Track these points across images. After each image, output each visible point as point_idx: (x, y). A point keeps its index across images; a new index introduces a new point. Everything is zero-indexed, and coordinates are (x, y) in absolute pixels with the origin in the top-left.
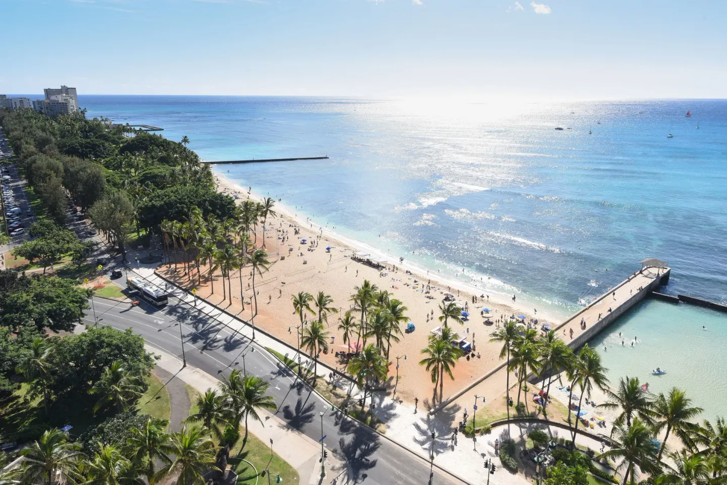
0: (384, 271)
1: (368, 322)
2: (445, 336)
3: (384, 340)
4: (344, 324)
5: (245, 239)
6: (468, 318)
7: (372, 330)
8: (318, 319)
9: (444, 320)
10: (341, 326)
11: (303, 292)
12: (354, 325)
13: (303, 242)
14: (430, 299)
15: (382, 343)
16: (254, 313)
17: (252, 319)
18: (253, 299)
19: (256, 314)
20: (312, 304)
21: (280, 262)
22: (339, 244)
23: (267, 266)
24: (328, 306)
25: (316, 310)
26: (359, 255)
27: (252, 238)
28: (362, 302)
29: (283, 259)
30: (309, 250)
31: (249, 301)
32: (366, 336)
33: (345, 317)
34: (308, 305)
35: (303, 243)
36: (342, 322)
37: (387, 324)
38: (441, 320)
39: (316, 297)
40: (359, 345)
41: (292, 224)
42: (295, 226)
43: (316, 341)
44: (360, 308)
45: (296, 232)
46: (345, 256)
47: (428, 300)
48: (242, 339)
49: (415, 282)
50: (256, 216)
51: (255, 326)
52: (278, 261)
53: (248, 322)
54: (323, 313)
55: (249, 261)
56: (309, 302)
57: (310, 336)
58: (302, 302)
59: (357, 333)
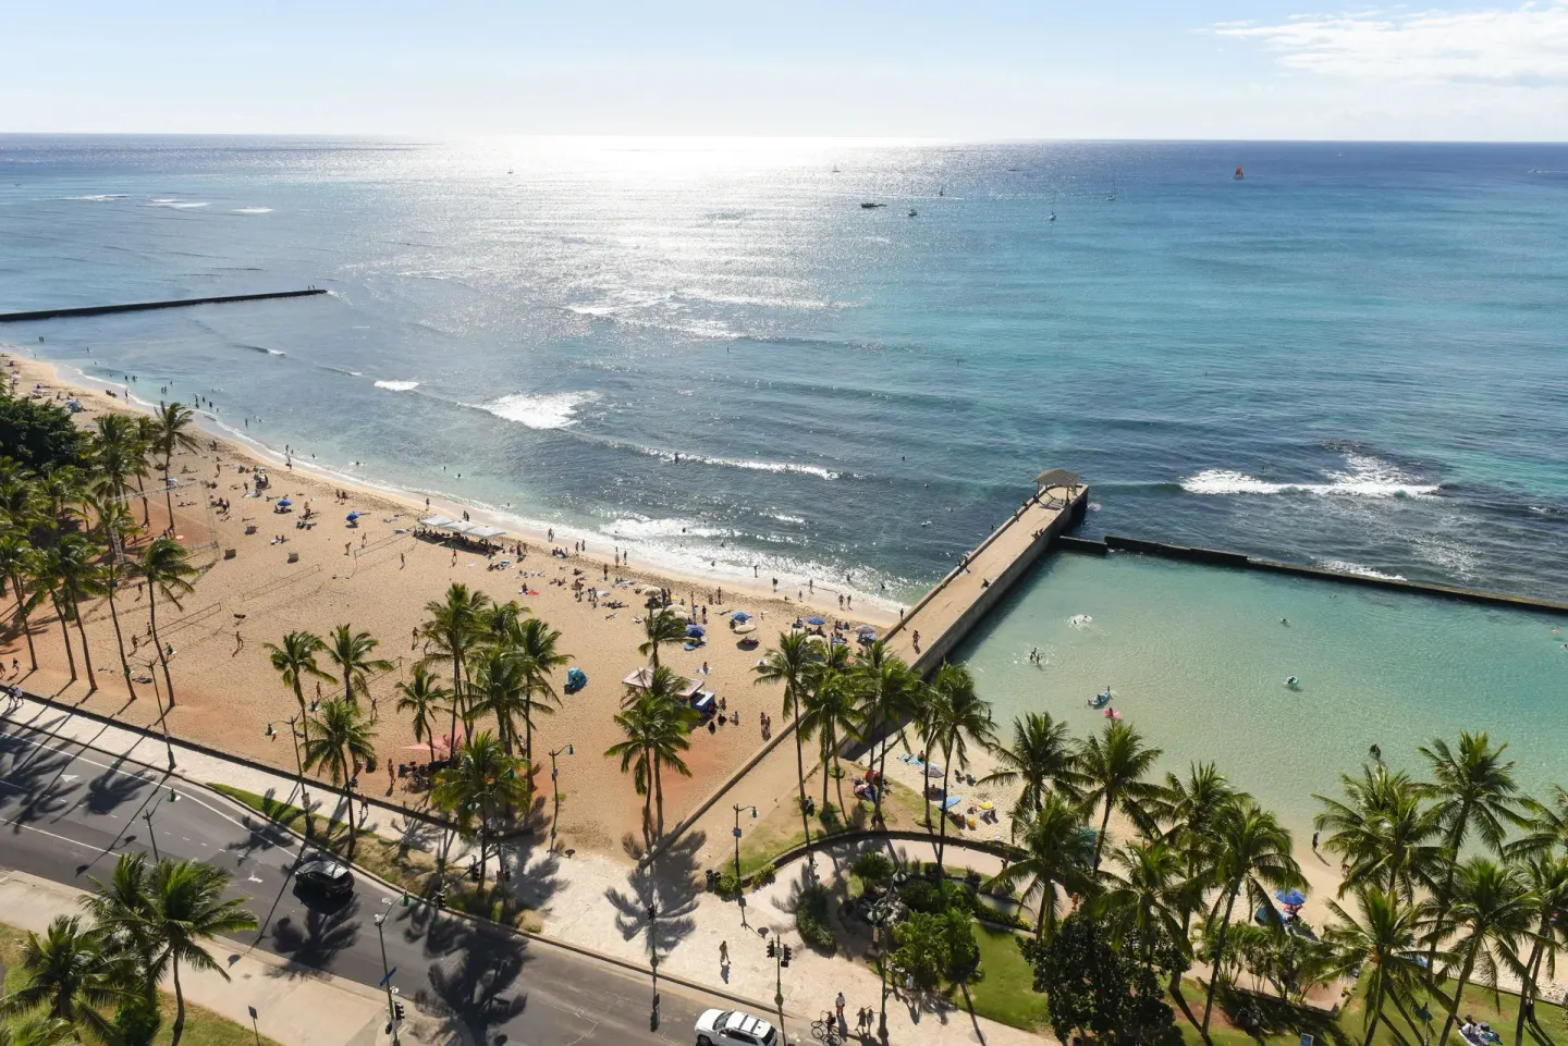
0: (499, 557)
1: (473, 681)
2: (659, 686)
3: (517, 720)
4: (410, 694)
5: (115, 515)
6: (703, 639)
7: (485, 699)
8: (344, 693)
9: (650, 652)
10: (404, 703)
11: (294, 633)
12: (439, 693)
13: (283, 508)
14: (614, 608)
15: (511, 725)
16: (165, 702)
17: (162, 719)
18: (159, 669)
19: (172, 704)
20: (323, 660)
21: (222, 563)
22: (378, 504)
23: (187, 579)
24: (366, 658)
25: (337, 671)
26: (433, 523)
27: (136, 510)
28: (450, 636)
29: (230, 555)
30: (301, 526)
31: (147, 674)
32: (469, 716)
33: (413, 679)
34: (314, 661)
35: (283, 511)
36: (407, 691)
37: (519, 681)
38: (645, 653)
39: (332, 644)
40: (456, 738)
41: (246, 466)
42: (255, 470)
43: (345, 746)
44: (448, 653)
45: (262, 485)
46: (398, 532)
47: (610, 611)
48: (140, 774)
49: (577, 573)
50: (139, 453)
51: (173, 735)
52: (218, 564)
53: (152, 729)
54: (356, 678)
55: (135, 571)
56: (316, 655)
57: (325, 738)
58: (297, 656)
59: (448, 711)
